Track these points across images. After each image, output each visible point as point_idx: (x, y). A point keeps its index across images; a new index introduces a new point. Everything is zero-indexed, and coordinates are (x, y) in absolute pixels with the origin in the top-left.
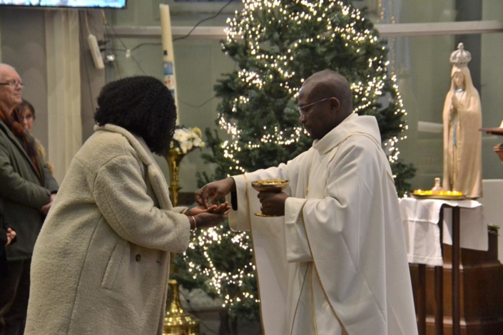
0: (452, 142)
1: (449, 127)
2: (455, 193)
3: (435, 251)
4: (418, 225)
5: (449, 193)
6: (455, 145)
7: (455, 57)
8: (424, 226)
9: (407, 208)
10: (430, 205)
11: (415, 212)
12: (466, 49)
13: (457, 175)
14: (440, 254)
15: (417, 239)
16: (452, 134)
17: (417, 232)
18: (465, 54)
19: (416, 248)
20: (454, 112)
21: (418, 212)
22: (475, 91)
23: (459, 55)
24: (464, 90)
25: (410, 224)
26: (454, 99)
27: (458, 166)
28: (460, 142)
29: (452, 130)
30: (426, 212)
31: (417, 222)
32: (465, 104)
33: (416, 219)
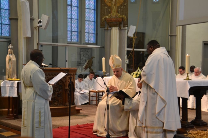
0: (9, 67)
1: (8, 63)
2: (18, 79)
3: (15, 93)
4: (10, 87)
5: (17, 79)
6: (10, 68)
7: (10, 47)
8: (12, 87)
9: (6, 83)
10: (14, 82)
11: (9, 84)
12: (12, 45)
13: (10, 75)
14: (17, 94)
15: (10, 91)
16: (9, 65)
17: (10, 89)
18: (12, 46)
19: (9, 93)
20: (10, 60)
21: (10, 84)
22: (14, 55)
23: (11, 46)
24: (11, 55)
25: (7, 87)
26: (10, 57)
27: (11, 73)
28: (11, 67)
29: (9, 64)
30: (13, 84)
31: (10, 86)
32: (12, 58)
33: (9, 86)
